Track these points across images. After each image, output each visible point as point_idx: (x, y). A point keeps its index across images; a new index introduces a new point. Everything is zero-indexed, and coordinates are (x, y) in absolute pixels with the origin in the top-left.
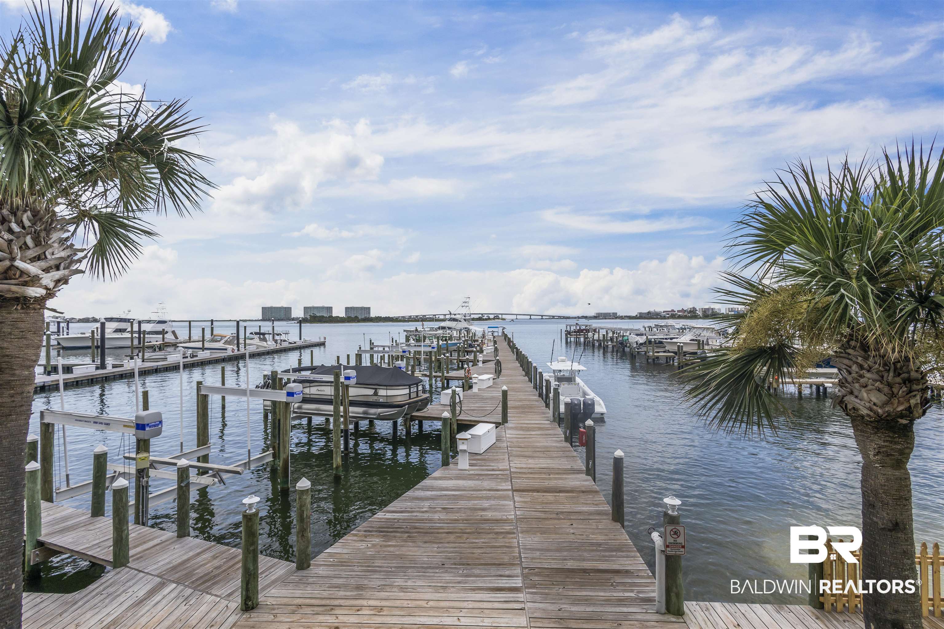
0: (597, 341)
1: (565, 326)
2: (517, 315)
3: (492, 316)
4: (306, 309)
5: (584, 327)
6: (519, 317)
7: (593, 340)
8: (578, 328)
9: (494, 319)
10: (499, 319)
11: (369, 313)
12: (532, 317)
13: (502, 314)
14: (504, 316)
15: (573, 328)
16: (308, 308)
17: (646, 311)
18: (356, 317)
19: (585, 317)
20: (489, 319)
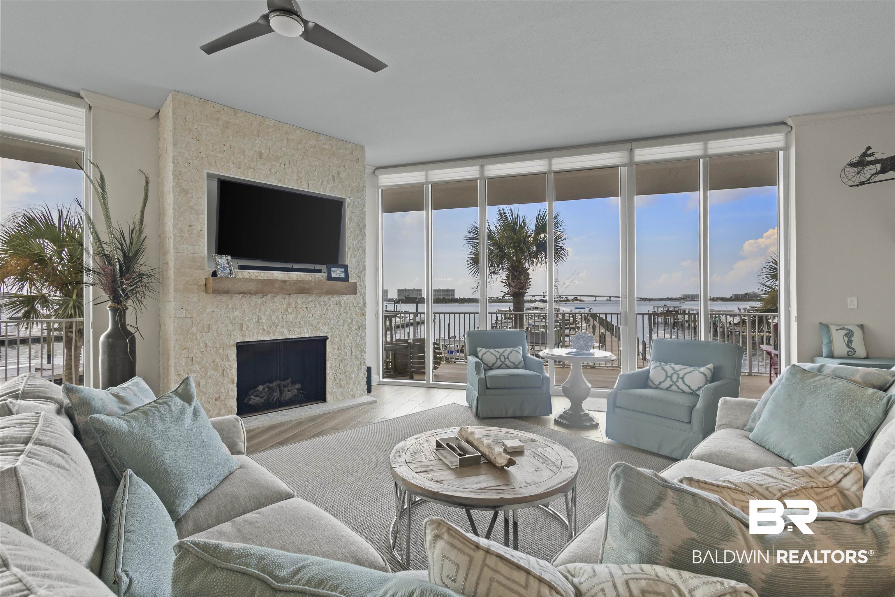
0: (687, 321)
1: (652, 307)
2: (595, 296)
3: (570, 298)
4: (400, 291)
5: (672, 309)
6: (597, 298)
7: (683, 321)
8: (666, 309)
9: (573, 300)
10: (577, 300)
11: (454, 295)
12: (612, 299)
13: (580, 296)
14: (582, 298)
15: (661, 310)
16: (401, 290)
17: (743, 293)
18: (444, 298)
19: (671, 299)
20: (567, 300)
